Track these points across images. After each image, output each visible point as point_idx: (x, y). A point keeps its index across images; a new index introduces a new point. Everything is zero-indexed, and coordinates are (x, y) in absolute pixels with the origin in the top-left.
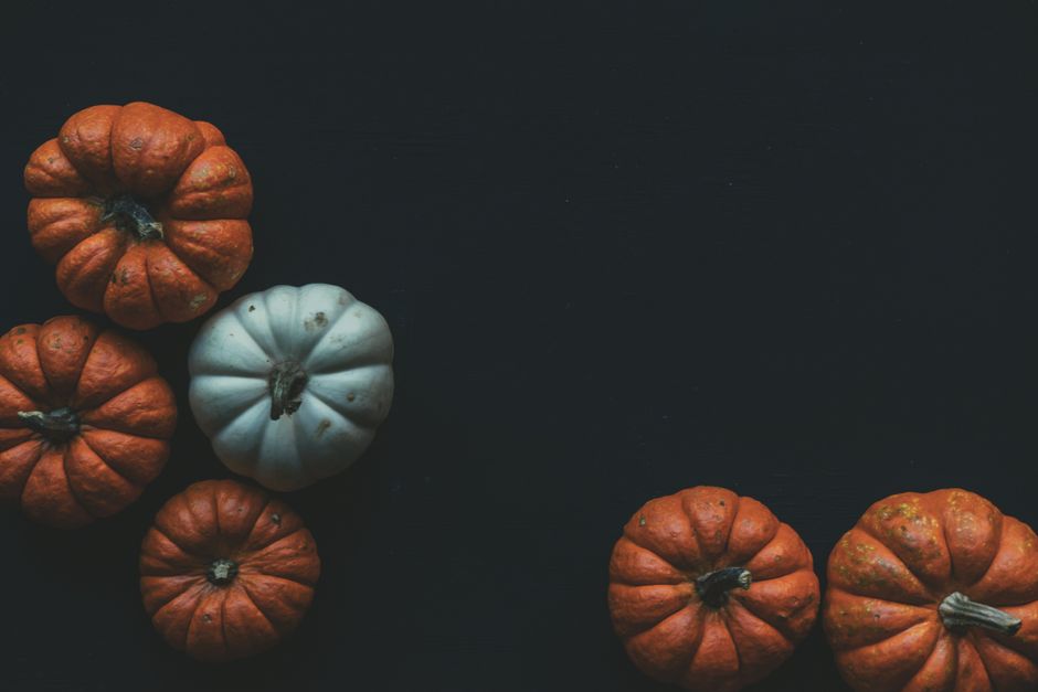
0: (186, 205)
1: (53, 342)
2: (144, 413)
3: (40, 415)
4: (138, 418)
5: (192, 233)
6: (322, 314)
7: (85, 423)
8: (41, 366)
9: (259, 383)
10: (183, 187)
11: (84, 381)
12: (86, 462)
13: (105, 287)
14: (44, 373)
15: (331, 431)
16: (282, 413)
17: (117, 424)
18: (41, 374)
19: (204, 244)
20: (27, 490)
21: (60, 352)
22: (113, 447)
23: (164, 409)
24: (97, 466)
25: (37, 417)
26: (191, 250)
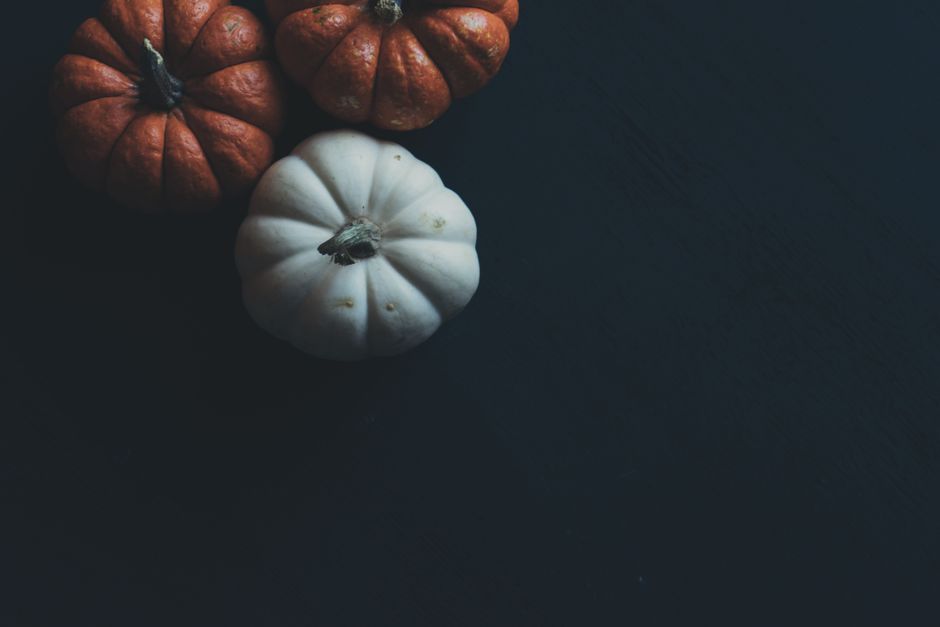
0: (434, 29)
1: (231, 22)
2: (235, 151)
3: (160, 60)
4: (226, 150)
5: (412, 52)
6: (444, 222)
7: (182, 110)
8: (201, 31)
9: (339, 217)
10: (448, 14)
11: (220, 77)
12: (150, 136)
13: (303, 8)
14: (197, 38)
15: (347, 312)
16: (330, 254)
17: (205, 135)
18: (194, 36)
19: (408, 70)
20: (81, 108)
21: (228, 35)
22: (183, 149)
23: (252, 168)
24: (155, 149)
25: (157, 58)
26: (395, 61)
